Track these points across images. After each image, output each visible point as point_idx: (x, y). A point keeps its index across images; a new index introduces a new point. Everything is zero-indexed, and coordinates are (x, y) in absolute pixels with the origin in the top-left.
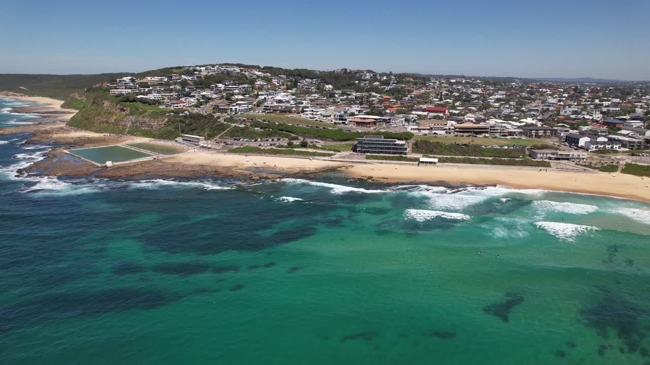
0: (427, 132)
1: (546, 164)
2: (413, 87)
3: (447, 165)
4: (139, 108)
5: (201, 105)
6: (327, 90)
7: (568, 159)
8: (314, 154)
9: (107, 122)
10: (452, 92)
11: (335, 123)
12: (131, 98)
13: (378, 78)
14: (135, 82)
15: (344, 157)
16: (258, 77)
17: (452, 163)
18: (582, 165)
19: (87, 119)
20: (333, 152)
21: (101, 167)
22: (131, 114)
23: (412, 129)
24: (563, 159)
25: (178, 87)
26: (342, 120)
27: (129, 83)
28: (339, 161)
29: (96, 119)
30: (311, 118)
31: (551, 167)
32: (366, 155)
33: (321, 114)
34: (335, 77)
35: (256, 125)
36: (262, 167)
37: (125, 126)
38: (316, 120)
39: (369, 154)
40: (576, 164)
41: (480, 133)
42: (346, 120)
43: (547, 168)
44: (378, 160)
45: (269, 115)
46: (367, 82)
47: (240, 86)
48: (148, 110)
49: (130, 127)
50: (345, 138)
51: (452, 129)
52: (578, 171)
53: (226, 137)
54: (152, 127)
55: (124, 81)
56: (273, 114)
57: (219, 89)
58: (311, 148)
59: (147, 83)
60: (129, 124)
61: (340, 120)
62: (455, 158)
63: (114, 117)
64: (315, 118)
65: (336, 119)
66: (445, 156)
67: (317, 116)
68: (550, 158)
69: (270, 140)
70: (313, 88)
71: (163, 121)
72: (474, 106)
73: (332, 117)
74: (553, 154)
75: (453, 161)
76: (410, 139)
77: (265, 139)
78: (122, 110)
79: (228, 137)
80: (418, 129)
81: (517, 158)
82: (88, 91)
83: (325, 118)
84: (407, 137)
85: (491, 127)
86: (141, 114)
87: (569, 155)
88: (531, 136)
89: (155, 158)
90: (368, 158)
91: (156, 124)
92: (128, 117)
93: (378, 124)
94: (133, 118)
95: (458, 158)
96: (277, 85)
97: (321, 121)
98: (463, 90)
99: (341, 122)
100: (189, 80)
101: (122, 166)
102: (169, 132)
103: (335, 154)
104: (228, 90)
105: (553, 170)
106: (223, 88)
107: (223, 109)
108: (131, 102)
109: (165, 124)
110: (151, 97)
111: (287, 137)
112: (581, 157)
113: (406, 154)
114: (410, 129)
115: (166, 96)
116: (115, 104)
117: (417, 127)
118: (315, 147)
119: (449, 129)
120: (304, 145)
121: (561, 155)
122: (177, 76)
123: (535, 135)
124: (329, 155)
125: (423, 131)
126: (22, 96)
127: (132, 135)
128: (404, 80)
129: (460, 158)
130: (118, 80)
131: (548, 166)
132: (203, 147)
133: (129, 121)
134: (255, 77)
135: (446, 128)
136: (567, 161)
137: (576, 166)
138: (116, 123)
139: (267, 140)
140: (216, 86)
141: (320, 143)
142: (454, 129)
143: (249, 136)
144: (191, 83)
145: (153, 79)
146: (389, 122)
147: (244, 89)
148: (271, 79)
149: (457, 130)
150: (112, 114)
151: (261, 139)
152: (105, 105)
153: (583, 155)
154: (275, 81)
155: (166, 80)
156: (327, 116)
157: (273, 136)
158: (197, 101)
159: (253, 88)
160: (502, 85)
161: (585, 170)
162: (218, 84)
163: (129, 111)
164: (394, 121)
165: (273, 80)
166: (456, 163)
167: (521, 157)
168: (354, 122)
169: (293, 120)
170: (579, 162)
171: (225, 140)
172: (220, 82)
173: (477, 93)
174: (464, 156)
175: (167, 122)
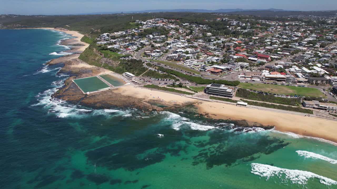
0: (249, 79)
1: (311, 112)
2: (259, 31)
3: (252, 107)
4: (108, 54)
5: (139, 49)
6: (208, 36)
7: (325, 110)
8: (184, 93)
9: (94, 60)
10: (282, 35)
11: (200, 71)
12: (105, 48)
13: (240, 24)
14: (109, 36)
15: (198, 96)
16: (172, 28)
17: (255, 105)
18: (333, 115)
19: (86, 56)
20: (193, 92)
21: (85, 95)
22: (104, 57)
23: (241, 77)
24: (322, 109)
25: (130, 38)
26: (204, 69)
27: (106, 37)
28: (196, 99)
29: (90, 57)
30: (189, 66)
31: (313, 114)
32: (210, 96)
33: (194, 64)
34: (216, 24)
35: (161, 69)
36: (156, 100)
37: (102, 63)
38: (191, 68)
39: (212, 95)
40: (330, 114)
41: (281, 81)
42: (206, 69)
43: (310, 114)
44: (216, 99)
45: (168, 61)
46: (234, 27)
47: (161, 37)
48: (112, 56)
49: (104, 64)
50: (202, 83)
51: (264, 78)
52: (329, 119)
53: (145, 76)
54: (113, 65)
55: (104, 36)
56: (171, 61)
57: (150, 38)
58: (184, 88)
59: (115, 36)
60: (103, 62)
61: (203, 69)
62: (258, 102)
63: (98, 58)
64: (191, 66)
65: (201, 68)
66: (252, 101)
67: (192, 65)
68: (314, 108)
69: (165, 80)
70: (200, 34)
71: (118, 62)
72: (289, 51)
73: (200, 66)
74: (317, 105)
75: (256, 104)
76: (237, 86)
77: (163, 79)
78: (101, 54)
79: (146, 76)
80: (244, 77)
81: (293, 105)
82: (92, 33)
83: (196, 67)
84: (235, 84)
85: (287, 78)
86: (109, 57)
87: (326, 107)
88: (312, 84)
89: (109, 89)
90: (211, 98)
91: (115, 63)
92: (103, 58)
93: (223, 72)
94: (105, 59)
95: (260, 103)
96: (182, 33)
97: (193, 69)
98: (289, 34)
99: (203, 70)
100: (136, 32)
101: (94, 94)
102: (120, 69)
103: (194, 94)
104: (154, 39)
105: (313, 117)
106: (152, 38)
107: (148, 55)
108: (105, 50)
109: (119, 65)
110: (115, 46)
111: (174, 79)
112: (334, 109)
113: (231, 97)
114: (240, 77)
115: (122, 45)
116: (98, 51)
117: (244, 76)
118: (185, 87)
119: (262, 78)
120: (180, 86)
121: (321, 107)
122: (130, 31)
123: (315, 83)
124: (192, 94)
125: (247, 78)
126: (67, 30)
127: (105, 68)
128: (255, 26)
129: (261, 103)
130: (101, 35)
131: (311, 113)
132: (133, 81)
133: (104, 60)
134: (170, 28)
135: (261, 77)
136: (324, 111)
137: (329, 115)
138: (99, 60)
139: (164, 80)
140: (149, 36)
141: (189, 84)
142: (265, 78)
143: (156, 76)
144: (137, 34)
145: (118, 34)
146: (230, 70)
147: (162, 39)
148: (179, 30)
149: (267, 78)
150: (96, 55)
151: (161, 79)
152: (94, 50)
153: (335, 108)
154: (180, 31)
155: (124, 33)
156: (197, 66)
157: (167, 78)
158: (137, 47)
159: (167, 37)
160: (319, 26)
161: (334, 118)
162: (150, 35)
163: (104, 55)
164: (233, 69)
165: (180, 30)
166: (258, 106)
167: (296, 105)
168: (210, 71)
169: (179, 67)
170: (332, 112)
171: (144, 78)
172: (151, 34)
173: (297, 36)
174: (264, 101)
175: (120, 64)
